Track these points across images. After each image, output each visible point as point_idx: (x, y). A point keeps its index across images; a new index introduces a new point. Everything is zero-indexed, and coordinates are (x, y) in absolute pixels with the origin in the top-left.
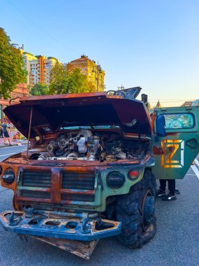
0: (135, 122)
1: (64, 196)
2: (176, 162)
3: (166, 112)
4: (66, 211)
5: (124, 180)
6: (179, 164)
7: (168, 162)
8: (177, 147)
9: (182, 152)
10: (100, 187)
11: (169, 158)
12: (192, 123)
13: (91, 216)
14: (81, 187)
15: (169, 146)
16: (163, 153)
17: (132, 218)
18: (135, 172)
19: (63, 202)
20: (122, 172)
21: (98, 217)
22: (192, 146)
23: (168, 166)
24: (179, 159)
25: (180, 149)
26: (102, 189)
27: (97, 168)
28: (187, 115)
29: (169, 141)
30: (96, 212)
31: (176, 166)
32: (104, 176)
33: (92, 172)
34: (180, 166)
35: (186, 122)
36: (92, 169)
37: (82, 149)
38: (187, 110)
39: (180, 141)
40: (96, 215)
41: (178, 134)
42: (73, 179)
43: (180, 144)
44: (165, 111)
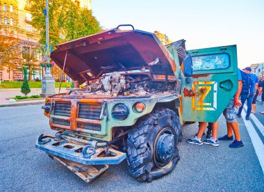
0: (157, 61)
1: (79, 125)
2: (208, 104)
3: (198, 54)
4: (84, 138)
5: (128, 112)
6: (212, 106)
7: (199, 104)
8: (209, 89)
9: (215, 94)
10: (105, 117)
11: (201, 100)
12: (227, 64)
13: (99, 144)
14: (92, 117)
15: (200, 87)
16: (194, 95)
17: (139, 151)
18: (141, 105)
19: (78, 129)
20: (127, 105)
21: (106, 146)
22: (227, 87)
23: (199, 109)
24: (212, 102)
25: (212, 91)
26: (107, 119)
27: (106, 100)
28: (222, 55)
29: (200, 83)
30: (105, 141)
31: (208, 109)
32: (110, 107)
33: (100, 104)
34: (212, 109)
35: (220, 62)
36: (100, 101)
37: (107, 87)
38: (222, 49)
39: (213, 83)
40: (105, 144)
41: (211, 75)
42: (87, 110)
43: (212, 86)
44: (197, 52)
